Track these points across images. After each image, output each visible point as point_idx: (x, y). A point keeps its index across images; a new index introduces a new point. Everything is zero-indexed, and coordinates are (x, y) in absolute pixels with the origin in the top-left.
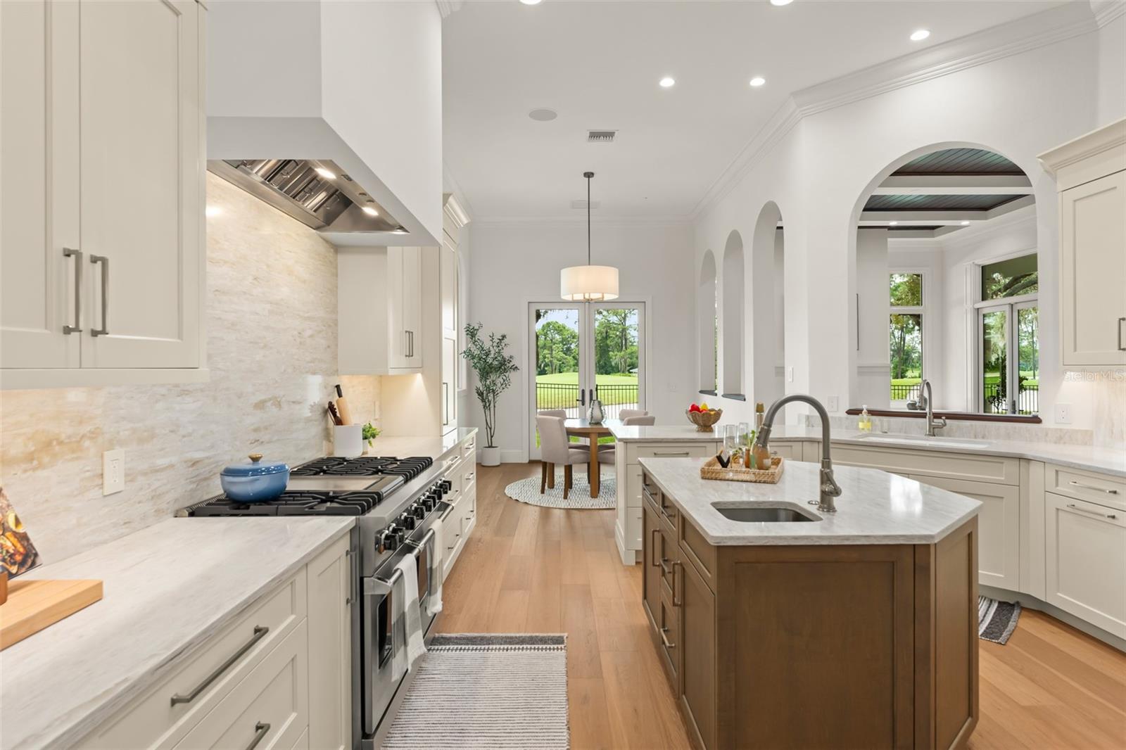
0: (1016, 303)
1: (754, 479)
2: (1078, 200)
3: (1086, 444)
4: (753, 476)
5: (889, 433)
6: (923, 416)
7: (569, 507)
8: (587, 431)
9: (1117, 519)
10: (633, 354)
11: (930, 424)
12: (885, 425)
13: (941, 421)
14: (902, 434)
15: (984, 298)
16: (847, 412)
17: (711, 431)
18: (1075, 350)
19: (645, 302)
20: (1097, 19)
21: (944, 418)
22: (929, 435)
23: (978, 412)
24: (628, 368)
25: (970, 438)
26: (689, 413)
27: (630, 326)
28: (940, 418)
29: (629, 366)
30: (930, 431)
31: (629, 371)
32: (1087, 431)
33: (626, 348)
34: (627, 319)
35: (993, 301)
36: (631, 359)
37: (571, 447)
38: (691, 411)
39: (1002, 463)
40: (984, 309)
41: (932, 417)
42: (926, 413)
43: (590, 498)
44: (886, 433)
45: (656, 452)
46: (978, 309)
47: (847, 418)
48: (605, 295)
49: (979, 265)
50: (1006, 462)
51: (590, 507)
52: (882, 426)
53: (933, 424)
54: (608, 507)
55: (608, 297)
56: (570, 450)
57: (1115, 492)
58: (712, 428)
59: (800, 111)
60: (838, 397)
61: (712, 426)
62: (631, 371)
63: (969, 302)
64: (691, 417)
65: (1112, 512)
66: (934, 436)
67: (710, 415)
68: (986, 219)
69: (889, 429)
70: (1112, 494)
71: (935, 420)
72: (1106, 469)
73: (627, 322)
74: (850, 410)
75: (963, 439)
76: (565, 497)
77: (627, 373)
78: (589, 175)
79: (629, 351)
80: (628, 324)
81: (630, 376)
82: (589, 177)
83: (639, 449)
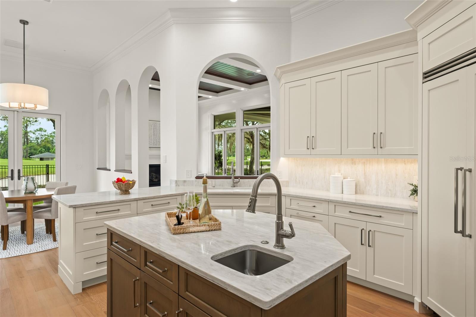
0: (226, 131)
1: (208, 229)
2: (291, 88)
3: (287, 186)
4: (207, 227)
5: (216, 187)
6: (230, 178)
7: (10, 256)
8: (24, 199)
9: (316, 217)
10: (32, 148)
11: (233, 182)
12: (214, 183)
13: (238, 180)
14: (221, 187)
15: (214, 128)
16: (195, 178)
17: (129, 193)
18: (289, 149)
19: (61, 115)
20: (292, 18)
21: (239, 178)
22: (233, 187)
23: (242, 175)
24: (28, 155)
25: (248, 187)
26: (116, 183)
27: (31, 131)
28: (238, 178)
29: (29, 154)
30: (233, 185)
31: (29, 156)
32: (287, 181)
33: (27, 144)
34: (28, 127)
35: (217, 129)
36: (30, 150)
37: (9, 211)
38: (117, 182)
39: (269, 197)
40: (215, 133)
41: (234, 178)
42: (232, 177)
43: (26, 245)
44: (214, 187)
45: (97, 211)
46: (213, 132)
47: (196, 181)
48: (38, 106)
49: (213, 115)
50: (271, 197)
51: (28, 253)
52: (212, 184)
53: (234, 181)
54: (44, 250)
55: (40, 108)
56: (9, 213)
57: (315, 206)
58: (129, 192)
59: (173, 20)
60: (191, 170)
61: (129, 191)
62: (30, 157)
63: (210, 129)
64: (117, 186)
65: (314, 215)
66: (235, 187)
67: (130, 184)
68: (217, 96)
69: (215, 185)
70: (313, 207)
71: (235, 180)
72: (312, 197)
73: (28, 129)
74: (197, 177)
75: (245, 187)
76: (5, 248)
77: (28, 158)
78: (24, 22)
79: (29, 145)
80: (28, 130)
81: (30, 160)
82: (24, 24)
83: (85, 211)
